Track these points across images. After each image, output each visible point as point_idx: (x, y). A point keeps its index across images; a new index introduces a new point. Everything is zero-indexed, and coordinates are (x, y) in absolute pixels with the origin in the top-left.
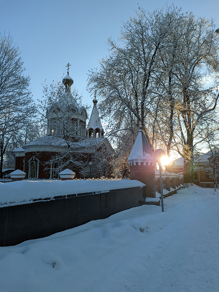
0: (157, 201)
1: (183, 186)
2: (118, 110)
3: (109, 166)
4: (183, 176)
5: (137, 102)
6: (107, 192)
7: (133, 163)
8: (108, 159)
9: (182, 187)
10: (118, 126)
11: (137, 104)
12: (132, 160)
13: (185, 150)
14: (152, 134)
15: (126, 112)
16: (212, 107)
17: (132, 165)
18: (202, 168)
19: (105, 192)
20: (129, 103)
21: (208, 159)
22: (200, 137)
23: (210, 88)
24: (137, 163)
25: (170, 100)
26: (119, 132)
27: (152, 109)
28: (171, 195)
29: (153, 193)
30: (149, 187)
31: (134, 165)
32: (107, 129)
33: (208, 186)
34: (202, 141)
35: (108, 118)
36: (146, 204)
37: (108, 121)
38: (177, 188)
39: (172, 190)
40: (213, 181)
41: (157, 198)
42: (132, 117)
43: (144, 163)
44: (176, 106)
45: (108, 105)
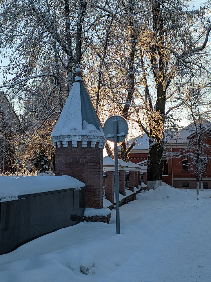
0: (106, 215)
1: (146, 186)
2: (30, 37)
3: (9, 149)
4: (146, 168)
5: (68, 22)
6: (14, 199)
7: (61, 142)
8: (6, 134)
9: (145, 189)
10: (29, 68)
11: (68, 25)
12: (60, 136)
13: (154, 121)
14: (97, 88)
15: (45, 40)
16: (200, 45)
17: (59, 146)
18: (178, 153)
19: (9, 200)
20: (52, 23)
21: (188, 138)
22: (177, 98)
23: (201, 8)
24: (70, 143)
25: (132, 24)
26: (31, 81)
27: (96, 40)
28: (127, 202)
29: (99, 201)
30: (92, 188)
31: (64, 146)
32: (6, 73)
33: (186, 186)
34: (180, 105)
35: (9, 51)
36: (85, 220)
37: (8, 58)
38: (136, 190)
39: (128, 193)
40: (195, 176)
41: (104, 208)
42: (57, 52)
43: (83, 143)
44: (141, 36)
45: (8, 23)
